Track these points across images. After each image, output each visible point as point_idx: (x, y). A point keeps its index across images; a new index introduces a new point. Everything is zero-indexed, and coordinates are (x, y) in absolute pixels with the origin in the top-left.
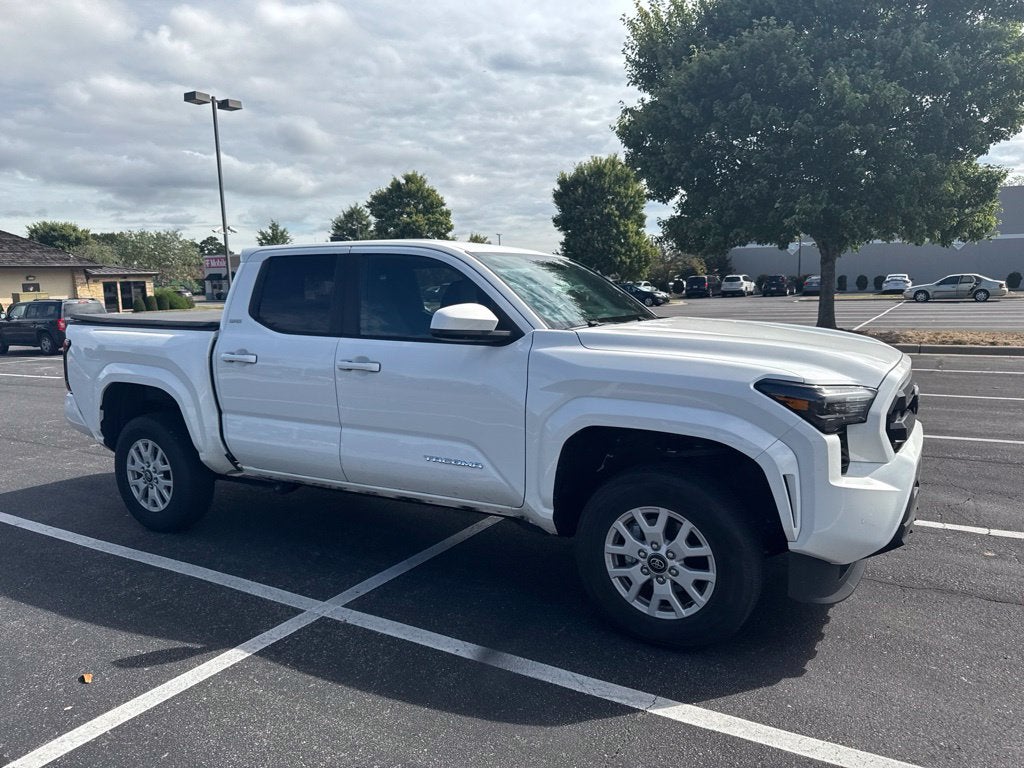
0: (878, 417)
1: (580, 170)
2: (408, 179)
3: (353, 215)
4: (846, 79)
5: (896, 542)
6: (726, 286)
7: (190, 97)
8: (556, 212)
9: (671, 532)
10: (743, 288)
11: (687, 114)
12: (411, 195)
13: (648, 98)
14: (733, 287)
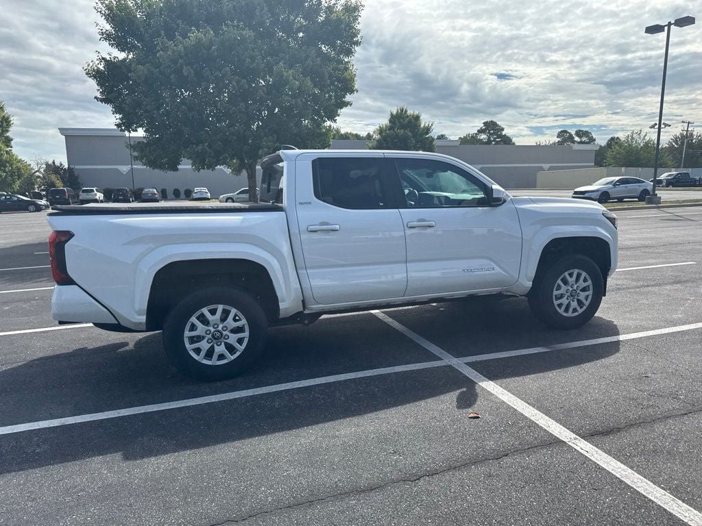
6: (83, 196)
10: (97, 197)
14: (89, 196)
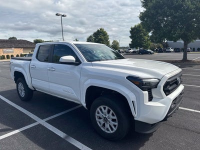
0: (160, 87)
1: (135, 26)
2: (101, 29)
3: (90, 37)
4: (190, 2)
5: (165, 119)
6: (167, 50)
7: (57, 15)
8: (130, 35)
9: (109, 112)
10: (171, 51)
11: (152, 12)
12: (101, 32)
13: (145, 10)
14: (169, 50)
